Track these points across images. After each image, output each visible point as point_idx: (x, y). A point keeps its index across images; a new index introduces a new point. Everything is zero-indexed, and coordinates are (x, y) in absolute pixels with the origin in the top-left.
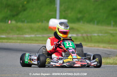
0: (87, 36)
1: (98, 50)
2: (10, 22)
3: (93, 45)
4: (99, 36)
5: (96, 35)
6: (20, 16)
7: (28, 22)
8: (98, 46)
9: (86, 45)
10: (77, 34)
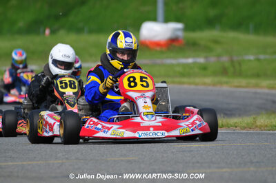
0: (232, 61)
1: (256, 93)
2: (47, 32)
3: (243, 82)
4: (258, 60)
5: (252, 58)
6: (71, 18)
7: (91, 32)
8: (257, 86)
9: (227, 83)
10: (206, 58)
